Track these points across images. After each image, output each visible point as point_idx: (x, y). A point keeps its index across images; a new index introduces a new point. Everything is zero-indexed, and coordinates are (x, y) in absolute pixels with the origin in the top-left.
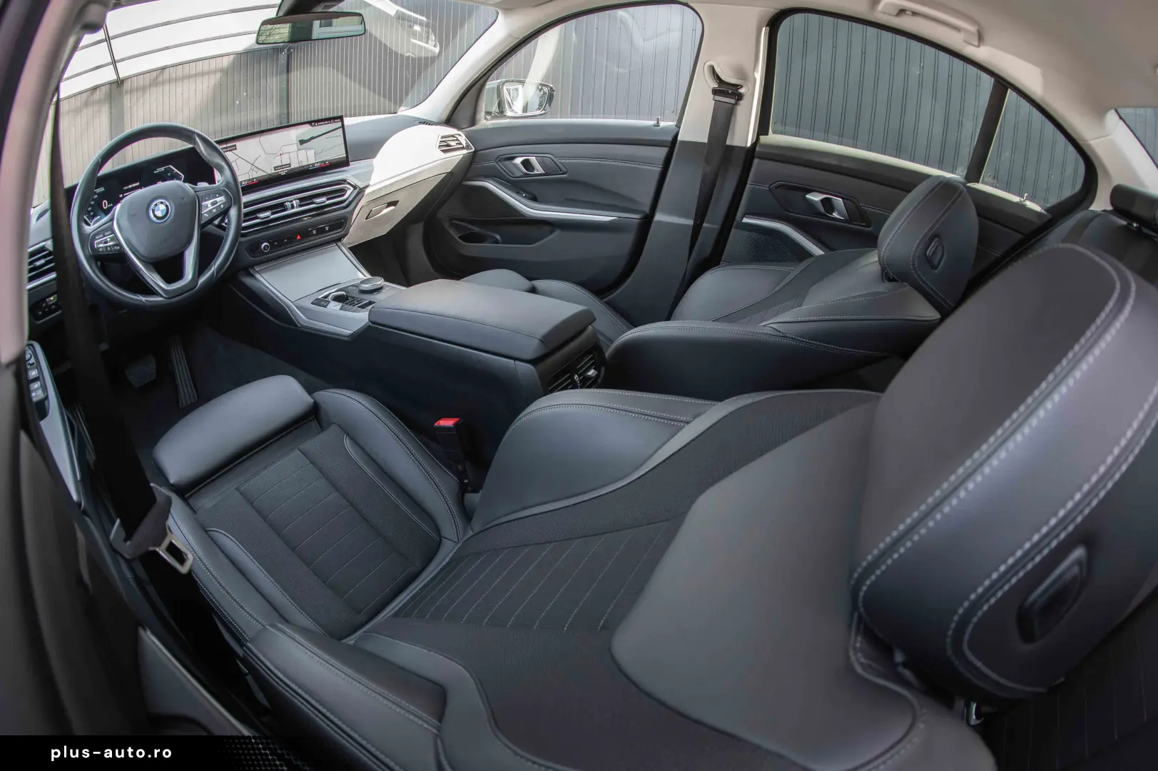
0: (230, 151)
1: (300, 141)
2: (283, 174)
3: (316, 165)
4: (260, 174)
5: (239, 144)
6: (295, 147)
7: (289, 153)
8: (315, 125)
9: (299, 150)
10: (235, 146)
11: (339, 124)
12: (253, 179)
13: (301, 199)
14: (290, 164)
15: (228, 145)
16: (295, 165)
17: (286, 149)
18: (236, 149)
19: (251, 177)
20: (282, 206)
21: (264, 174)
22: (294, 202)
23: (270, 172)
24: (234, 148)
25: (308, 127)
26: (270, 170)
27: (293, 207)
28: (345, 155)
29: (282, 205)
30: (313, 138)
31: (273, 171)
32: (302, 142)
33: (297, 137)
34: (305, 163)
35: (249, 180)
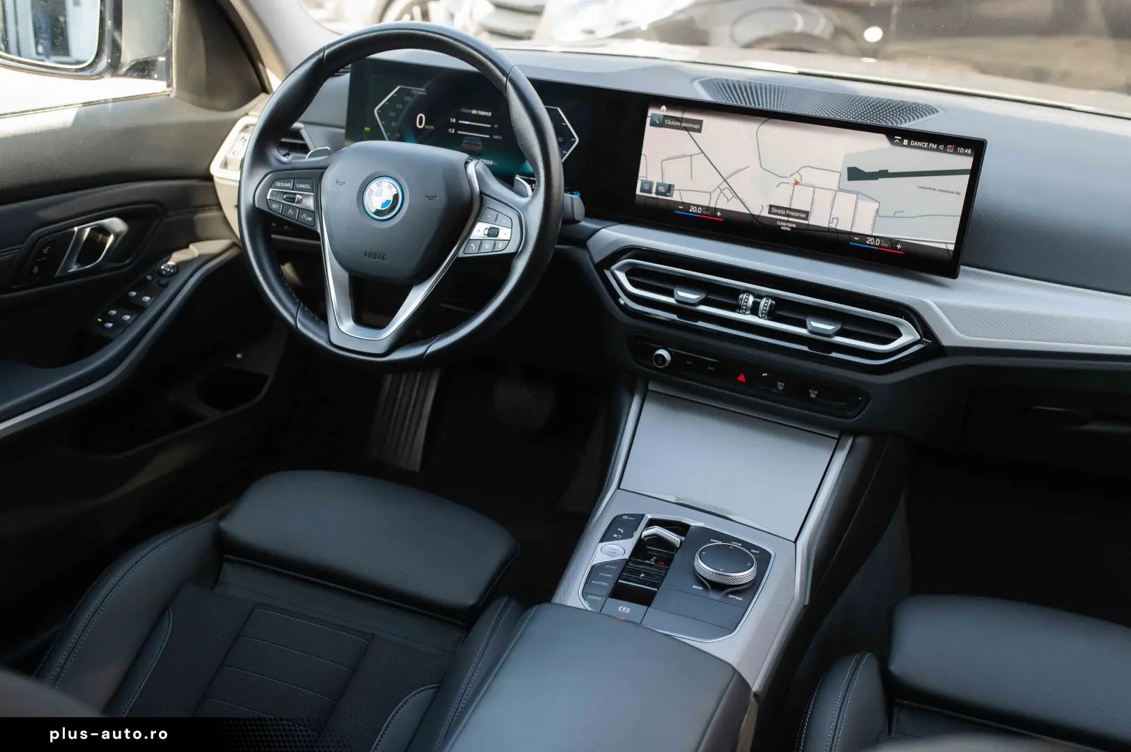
0: (685, 129)
1: (849, 169)
2: (785, 227)
3: (870, 241)
4: (735, 206)
5: (711, 124)
6: (833, 180)
7: (815, 187)
8: (901, 144)
9: (840, 190)
10: (700, 122)
11: (966, 162)
12: (716, 210)
13: (780, 303)
14: (807, 213)
15: (687, 116)
16: (818, 219)
17: (808, 176)
18: (699, 131)
19: (712, 205)
20: (730, 298)
21: (742, 209)
22: (763, 302)
23: (756, 213)
24: (697, 127)
25: (881, 141)
26: (759, 208)
27: (754, 310)
28: (952, 247)
29: (736, 292)
30: (884, 174)
31: (765, 213)
32: (855, 174)
33: (847, 157)
34: (844, 226)
35: (708, 208)
